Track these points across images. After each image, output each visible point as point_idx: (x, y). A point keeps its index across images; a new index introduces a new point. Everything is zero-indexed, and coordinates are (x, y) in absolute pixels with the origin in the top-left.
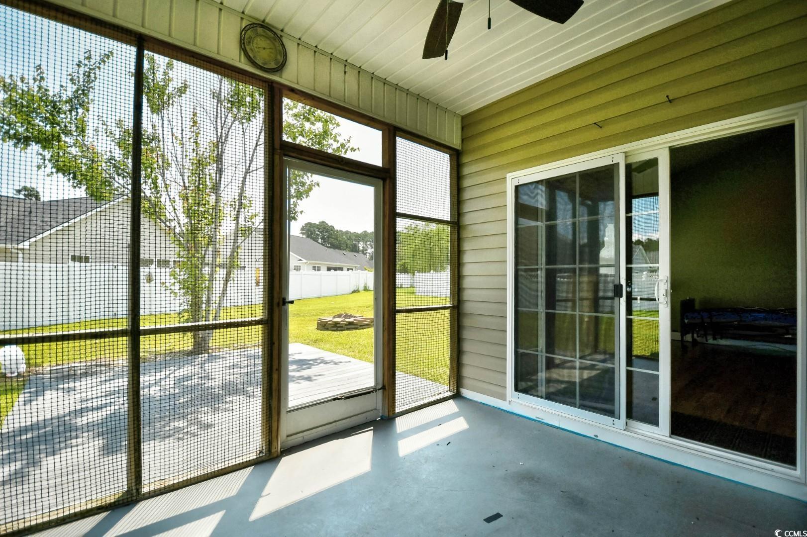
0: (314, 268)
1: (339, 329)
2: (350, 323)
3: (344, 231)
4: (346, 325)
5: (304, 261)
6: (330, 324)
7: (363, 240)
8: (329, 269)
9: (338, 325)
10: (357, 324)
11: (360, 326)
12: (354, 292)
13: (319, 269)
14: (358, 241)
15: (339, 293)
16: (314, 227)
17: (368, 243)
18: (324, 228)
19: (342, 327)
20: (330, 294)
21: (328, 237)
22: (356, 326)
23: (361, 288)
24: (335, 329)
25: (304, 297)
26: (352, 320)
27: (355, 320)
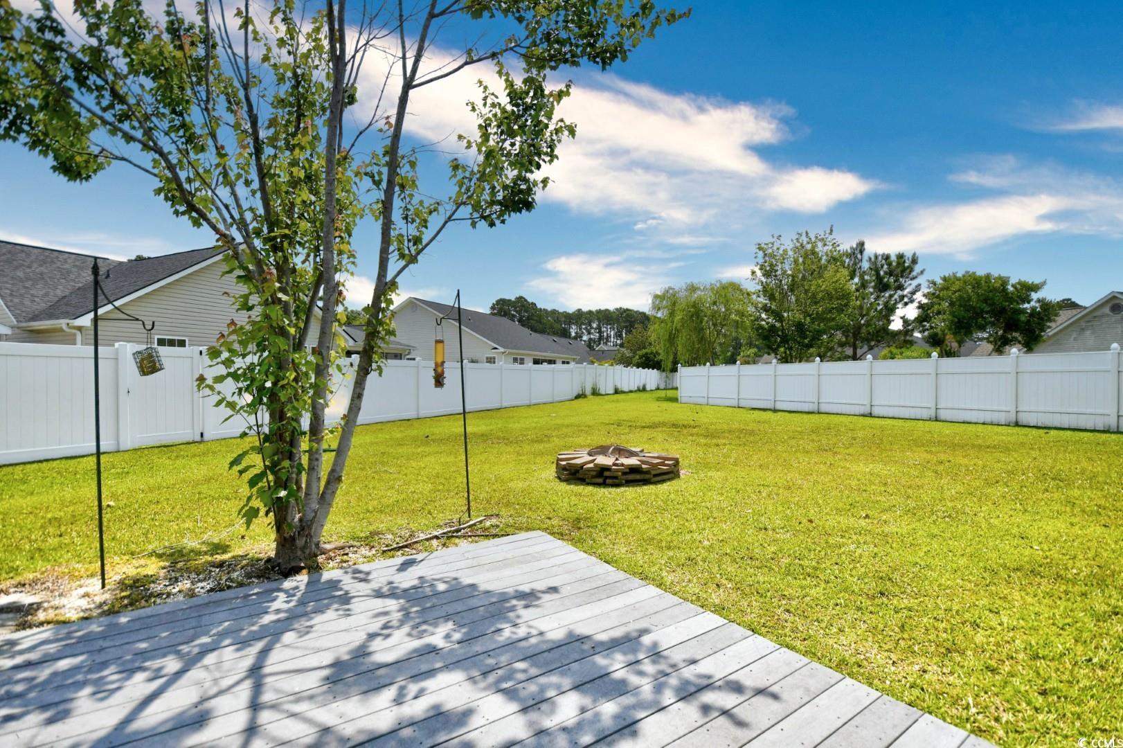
0: (515, 360)
1: (608, 481)
2: (634, 470)
3: (549, 309)
4: (624, 473)
5: (501, 350)
6: (589, 470)
7: (576, 324)
8: (536, 362)
9: (607, 474)
10: (647, 472)
11: (655, 476)
12: (578, 397)
13: (522, 362)
14: (570, 323)
15: (557, 399)
16: (508, 305)
17: (584, 327)
18: (523, 306)
19: (616, 478)
20: (544, 401)
21: (528, 318)
22: (647, 476)
23: (588, 391)
24: (600, 480)
25: (505, 404)
26: (633, 461)
27: (643, 462)
